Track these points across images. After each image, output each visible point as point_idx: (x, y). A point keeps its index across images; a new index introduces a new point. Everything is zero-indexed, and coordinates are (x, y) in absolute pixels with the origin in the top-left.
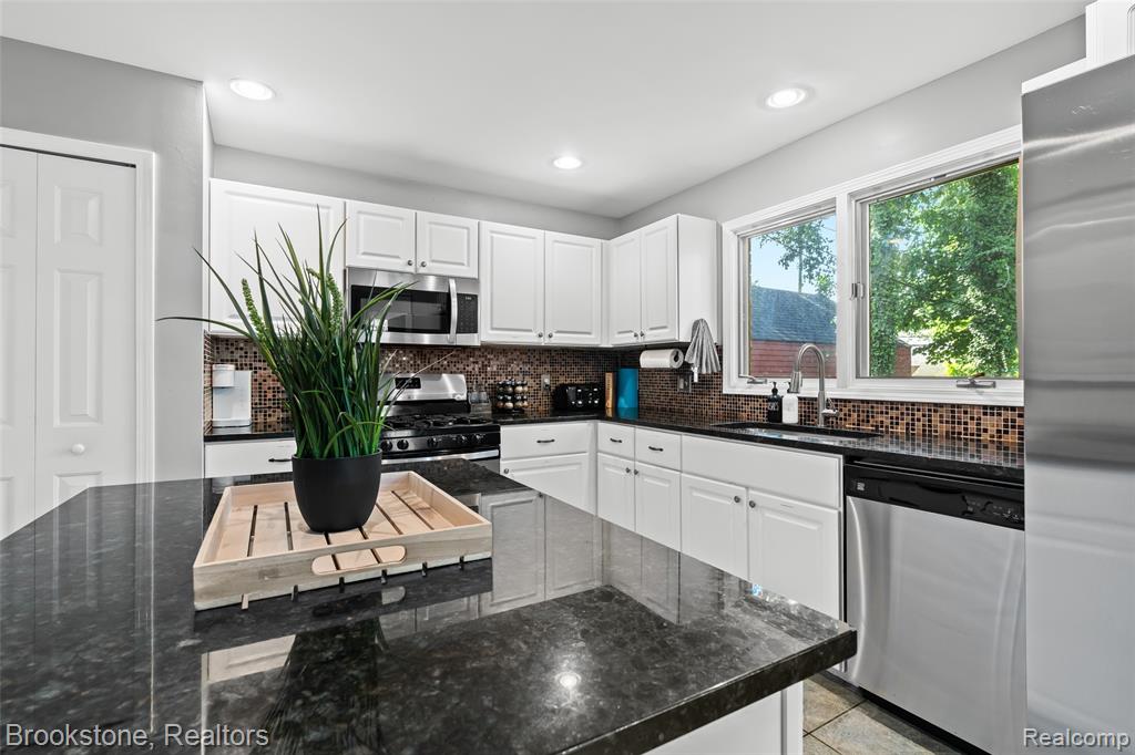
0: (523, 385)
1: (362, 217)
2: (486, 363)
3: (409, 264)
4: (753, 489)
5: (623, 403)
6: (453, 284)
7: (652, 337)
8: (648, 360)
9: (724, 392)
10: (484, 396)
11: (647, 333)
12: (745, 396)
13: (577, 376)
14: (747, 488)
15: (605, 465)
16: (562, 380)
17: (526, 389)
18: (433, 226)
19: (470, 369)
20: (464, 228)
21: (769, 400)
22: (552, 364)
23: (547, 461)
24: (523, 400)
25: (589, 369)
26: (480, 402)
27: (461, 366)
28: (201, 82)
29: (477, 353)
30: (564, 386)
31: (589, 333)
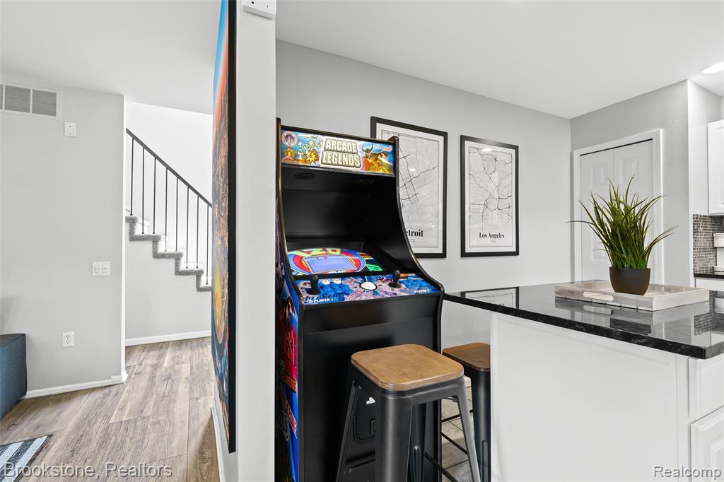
28: (685, 81)
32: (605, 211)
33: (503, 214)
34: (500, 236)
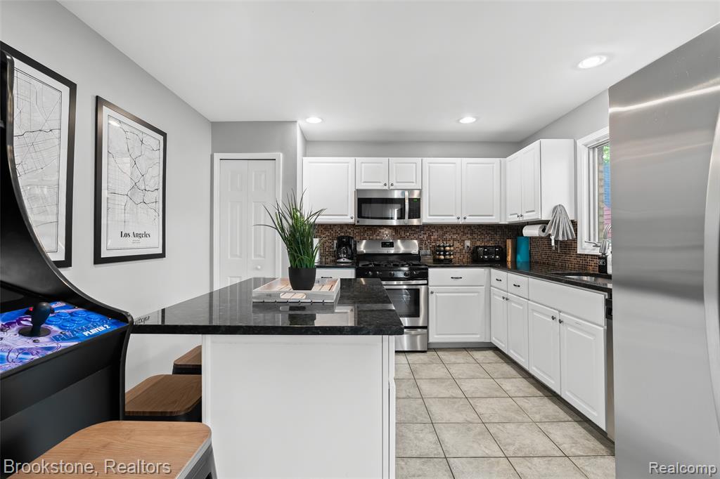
0: (450, 246)
1: (363, 165)
2: (431, 234)
3: (385, 185)
4: (564, 312)
5: (519, 258)
6: (407, 193)
7: (528, 217)
8: (528, 232)
9: (578, 253)
10: (429, 252)
11: (525, 215)
12: (591, 255)
13: (488, 241)
14: (560, 312)
15: (494, 294)
16: (478, 244)
17: (452, 248)
18: (398, 165)
19: (421, 237)
20: (413, 163)
21: (600, 258)
22: (471, 234)
23: (456, 289)
24: (450, 255)
25: (497, 237)
26: (426, 255)
27: (416, 236)
28: (296, 122)
29: (426, 229)
30: (477, 247)
31: (492, 216)
32: (286, 214)
33: (149, 210)
34: (146, 235)
